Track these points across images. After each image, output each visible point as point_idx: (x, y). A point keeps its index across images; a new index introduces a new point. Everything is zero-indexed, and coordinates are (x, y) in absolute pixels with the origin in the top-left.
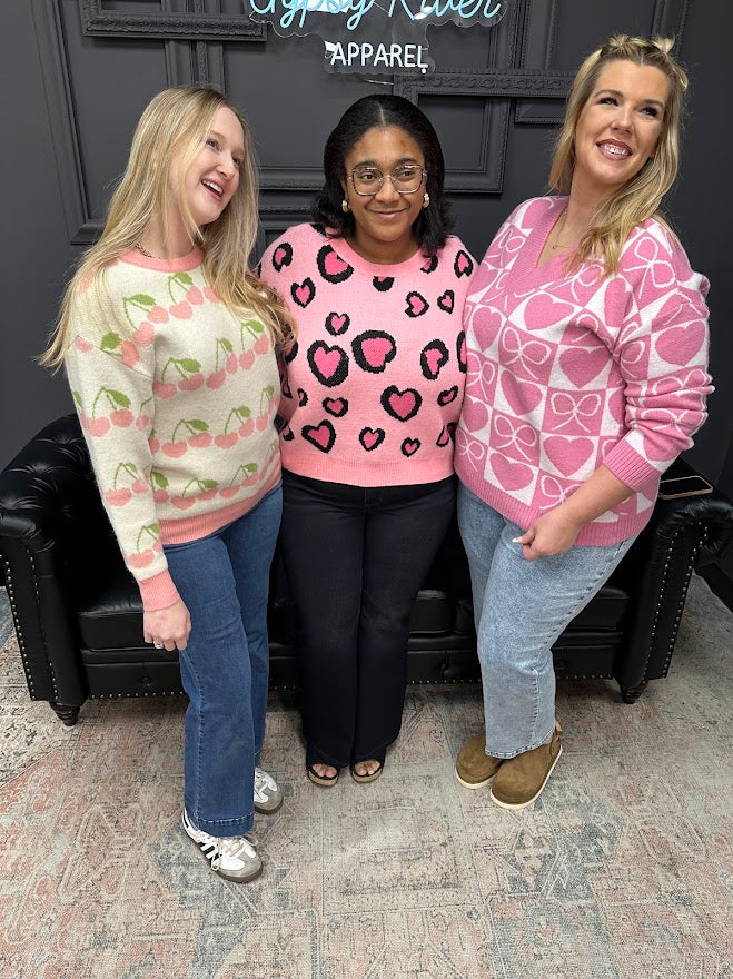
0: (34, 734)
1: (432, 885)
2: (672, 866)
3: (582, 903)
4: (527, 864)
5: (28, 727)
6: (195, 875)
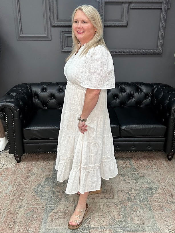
1: (106, 198)
2: (172, 196)
6: (45, 194)
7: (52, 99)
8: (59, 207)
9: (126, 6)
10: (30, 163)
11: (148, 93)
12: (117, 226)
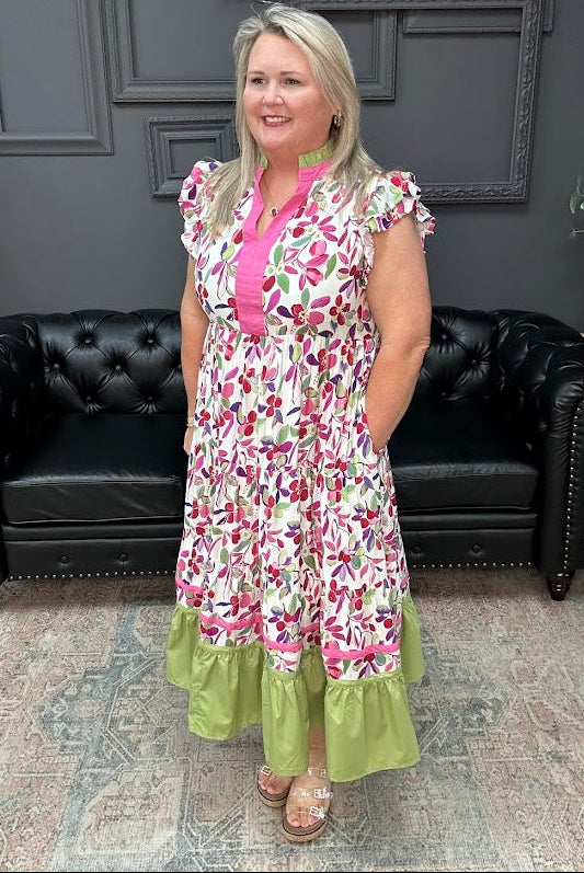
2: (554, 732)
6: (77, 730)
7: (114, 373)
8: (126, 778)
9: (386, 25)
10: (32, 615)
11: (476, 347)
12: (339, 846)
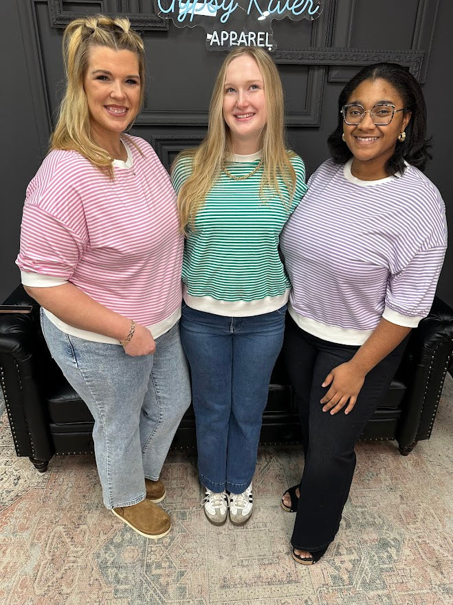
0: (19, 478)
1: (281, 582)
2: (438, 566)
3: (380, 592)
4: (342, 566)
5: (15, 474)
